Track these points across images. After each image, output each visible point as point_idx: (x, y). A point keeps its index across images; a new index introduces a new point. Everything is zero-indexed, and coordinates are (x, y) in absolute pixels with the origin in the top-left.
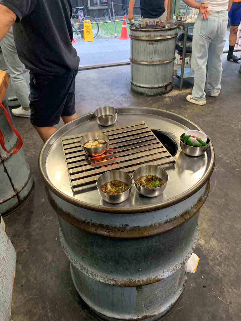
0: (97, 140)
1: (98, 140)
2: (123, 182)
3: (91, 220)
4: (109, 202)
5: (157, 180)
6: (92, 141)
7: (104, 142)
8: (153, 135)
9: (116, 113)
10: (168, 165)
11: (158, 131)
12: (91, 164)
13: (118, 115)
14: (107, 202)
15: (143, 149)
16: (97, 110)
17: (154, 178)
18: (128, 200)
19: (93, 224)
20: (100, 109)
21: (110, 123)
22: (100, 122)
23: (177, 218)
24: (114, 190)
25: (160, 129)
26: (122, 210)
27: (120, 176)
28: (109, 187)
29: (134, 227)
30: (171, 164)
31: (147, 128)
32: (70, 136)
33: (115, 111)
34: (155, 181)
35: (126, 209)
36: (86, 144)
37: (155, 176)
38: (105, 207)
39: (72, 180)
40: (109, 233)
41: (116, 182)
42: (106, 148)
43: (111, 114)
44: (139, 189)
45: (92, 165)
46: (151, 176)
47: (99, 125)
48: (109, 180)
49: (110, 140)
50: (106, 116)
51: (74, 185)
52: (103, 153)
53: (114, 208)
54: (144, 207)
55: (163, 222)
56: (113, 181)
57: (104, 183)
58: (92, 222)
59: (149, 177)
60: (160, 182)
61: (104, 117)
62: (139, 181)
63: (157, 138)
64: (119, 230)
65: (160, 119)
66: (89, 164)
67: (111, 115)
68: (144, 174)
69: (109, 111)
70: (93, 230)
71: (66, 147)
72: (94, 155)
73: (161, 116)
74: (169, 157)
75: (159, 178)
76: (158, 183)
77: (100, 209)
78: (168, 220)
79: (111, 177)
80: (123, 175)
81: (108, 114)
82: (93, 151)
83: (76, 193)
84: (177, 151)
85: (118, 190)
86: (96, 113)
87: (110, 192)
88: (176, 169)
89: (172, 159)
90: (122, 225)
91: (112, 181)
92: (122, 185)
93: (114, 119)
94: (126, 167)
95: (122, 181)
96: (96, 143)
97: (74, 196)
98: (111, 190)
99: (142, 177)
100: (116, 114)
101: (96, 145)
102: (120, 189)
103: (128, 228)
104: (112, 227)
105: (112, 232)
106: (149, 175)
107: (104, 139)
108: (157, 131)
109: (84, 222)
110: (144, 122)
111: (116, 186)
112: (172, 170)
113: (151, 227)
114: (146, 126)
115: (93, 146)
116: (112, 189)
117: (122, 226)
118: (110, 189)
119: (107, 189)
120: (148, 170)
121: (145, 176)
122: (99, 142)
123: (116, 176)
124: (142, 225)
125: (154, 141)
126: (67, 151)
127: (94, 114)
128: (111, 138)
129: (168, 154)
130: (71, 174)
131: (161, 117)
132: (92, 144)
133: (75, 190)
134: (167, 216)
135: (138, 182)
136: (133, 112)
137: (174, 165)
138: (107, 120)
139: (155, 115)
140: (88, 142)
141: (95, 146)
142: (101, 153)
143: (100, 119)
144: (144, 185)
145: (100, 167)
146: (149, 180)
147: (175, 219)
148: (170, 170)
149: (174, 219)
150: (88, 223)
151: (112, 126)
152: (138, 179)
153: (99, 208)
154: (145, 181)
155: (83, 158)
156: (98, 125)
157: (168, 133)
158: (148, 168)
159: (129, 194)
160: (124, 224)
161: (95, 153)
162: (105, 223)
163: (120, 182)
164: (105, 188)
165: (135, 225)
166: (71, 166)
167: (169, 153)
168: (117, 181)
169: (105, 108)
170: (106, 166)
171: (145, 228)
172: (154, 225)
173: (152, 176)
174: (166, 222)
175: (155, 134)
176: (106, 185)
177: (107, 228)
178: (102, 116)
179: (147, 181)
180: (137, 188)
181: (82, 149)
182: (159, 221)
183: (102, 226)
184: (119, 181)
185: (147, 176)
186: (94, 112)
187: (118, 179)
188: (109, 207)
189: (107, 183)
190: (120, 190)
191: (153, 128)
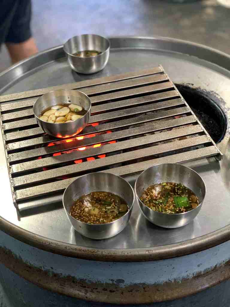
0: (67, 105)
1: (69, 104)
2: (117, 196)
3: (52, 268)
4: (87, 236)
5: (183, 193)
6: (58, 107)
7: (80, 109)
8: (179, 97)
9: (106, 49)
10: (206, 162)
11: (189, 88)
12: (54, 155)
13: (111, 52)
14: (83, 237)
15: (158, 126)
16: (69, 41)
17: (178, 189)
18: (125, 232)
19: (55, 275)
20: (76, 39)
21: (94, 68)
22: (74, 65)
23: (220, 267)
24: (96, 211)
25: (193, 85)
26: (113, 254)
27: (110, 184)
28: (87, 205)
29: (135, 284)
30: (213, 160)
31: (168, 81)
32: (14, 94)
33: (105, 44)
34: (180, 195)
35: (120, 254)
36: (45, 114)
37: (180, 185)
38: (78, 247)
39: (16, 188)
40: (86, 294)
41: (103, 194)
42: (85, 122)
43: (97, 49)
44: (147, 212)
45: (56, 158)
46: (171, 184)
47: (73, 71)
48: (87, 191)
49: (93, 105)
50: (87, 52)
51: (19, 198)
52: (78, 132)
53: (96, 250)
54: (155, 250)
55: (191, 276)
56: (97, 192)
57: (78, 197)
58: (53, 272)
59: (168, 187)
60: (189, 197)
61: (82, 56)
62: (147, 195)
63: (187, 104)
64: (105, 290)
65: (193, 61)
66: (51, 155)
67: (97, 52)
68: (158, 181)
69: (94, 43)
70: (55, 286)
71: (6, 117)
72: (60, 136)
73: (197, 56)
74: (210, 144)
75: (188, 189)
76: (184, 199)
77: (69, 251)
78: (200, 272)
79: (91, 185)
80: (116, 183)
81: (91, 48)
82: (58, 129)
83: (22, 214)
84: (225, 132)
85: (106, 212)
86: (67, 47)
87: (90, 215)
88: (223, 170)
89: (214, 149)
90: (112, 280)
91: (93, 193)
92: (114, 201)
93: (102, 60)
94: (124, 164)
95: (115, 194)
96: (65, 111)
97: (19, 220)
98: (93, 212)
99: (153, 187)
100: (108, 51)
101: (64, 116)
102: (108, 209)
103: (122, 285)
104: (92, 283)
105: (92, 291)
106: (167, 183)
107: (81, 104)
108: (187, 88)
109: (39, 270)
110: (161, 69)
111: (101, 204)
112: (213, 171)
113: (168, 284)
114: (166, 77)
115: (58, 119)
116: (94, 210)
117: (111, 282)
118: (90, 210)
119: (84, 209)
120: (165, 174)
121: (160, 184)
122: (70, 109)
123: (102, 182)
124: (151, 280)
125: (181, 111)
126: (8, 126)
127: (62, 48)
128: (94, 100)
129: (207, 138)
130: (14, 175)
131: (196, 58)
132: (57, 114)
133: (21, 206)
134: (199, 266)
135: (145, 196)
136: (142, 46)
137: (217, 161)
138: (88, 62)
139: (186, 52)
140: (49, 109)
141: (63, 118)
142: (75, 133)
143: (75, 60)
144: (157, 202)
145: (72, 163)
146: (169, 194)
147: (215, 269)
148: (209, 172)
149: (213, 270)
150: (46, 273)
151: (98, 73)
152: (145, 190)
153: (68, 248)
154: (158, 194)
155: (39, 141)
156: (71, 70)
157: (209, 93)
158: (166, 169)
159: (128, 221)
160: (115, 278)
161: (64, 133)
162: (79, 275)
163: (110, 195)
164: (81, 207)
165: (137, 281)
166: (15, 157)
167: (208, 136)
168: (104, 192)
169: (85, 37)
170: (84, 160)
171: (157, 287)
172: (173, 281)
173: (175, 185)
174: (198, 276)
175: (183, 95)
176: (81, 201)
177: (82, 284)
178: (79, 53)
179: (164, 194)
180: (142, 209)
181: (36, 123)
182: (184, 275)
183: (71, 280)
184: (109, 193)
185: (165, 184)
186: (64, 45)
187: (107, 189)
188: (87, 249)
189: (84, 196)
190: (109, 212)
191: (179, 82)
